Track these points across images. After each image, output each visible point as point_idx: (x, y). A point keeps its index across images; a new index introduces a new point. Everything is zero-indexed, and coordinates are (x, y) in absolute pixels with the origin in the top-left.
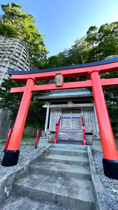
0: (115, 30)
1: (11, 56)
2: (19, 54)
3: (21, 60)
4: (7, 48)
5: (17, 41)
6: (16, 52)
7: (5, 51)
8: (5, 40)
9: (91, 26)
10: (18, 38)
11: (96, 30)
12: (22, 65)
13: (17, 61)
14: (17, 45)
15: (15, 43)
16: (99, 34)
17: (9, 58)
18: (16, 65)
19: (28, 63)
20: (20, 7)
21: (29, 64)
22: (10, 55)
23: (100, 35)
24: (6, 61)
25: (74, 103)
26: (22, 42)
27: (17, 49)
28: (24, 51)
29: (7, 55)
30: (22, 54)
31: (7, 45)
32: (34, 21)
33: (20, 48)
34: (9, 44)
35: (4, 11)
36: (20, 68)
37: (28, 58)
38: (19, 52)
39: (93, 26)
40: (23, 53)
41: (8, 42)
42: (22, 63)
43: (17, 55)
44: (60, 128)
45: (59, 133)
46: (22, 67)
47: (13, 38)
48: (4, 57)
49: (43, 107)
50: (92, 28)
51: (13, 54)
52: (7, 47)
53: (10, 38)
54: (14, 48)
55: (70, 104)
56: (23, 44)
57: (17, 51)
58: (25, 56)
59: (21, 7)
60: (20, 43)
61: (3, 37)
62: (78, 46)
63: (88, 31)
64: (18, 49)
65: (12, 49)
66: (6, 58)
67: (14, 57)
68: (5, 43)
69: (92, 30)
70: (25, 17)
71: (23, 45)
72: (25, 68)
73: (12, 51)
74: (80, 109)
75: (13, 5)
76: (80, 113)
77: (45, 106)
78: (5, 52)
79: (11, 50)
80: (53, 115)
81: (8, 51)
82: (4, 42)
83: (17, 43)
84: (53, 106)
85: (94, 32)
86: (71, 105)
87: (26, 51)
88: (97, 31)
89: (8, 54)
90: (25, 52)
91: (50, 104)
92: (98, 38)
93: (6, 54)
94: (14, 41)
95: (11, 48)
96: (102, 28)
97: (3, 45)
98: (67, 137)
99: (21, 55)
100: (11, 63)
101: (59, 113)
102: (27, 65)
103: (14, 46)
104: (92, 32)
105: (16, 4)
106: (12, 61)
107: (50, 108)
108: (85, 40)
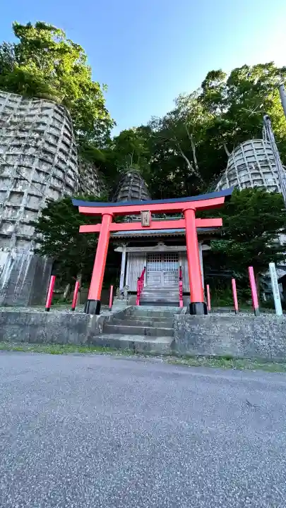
0: (262, 84)
1: (39, 143)
2: (57, 138)
3: (61, 150)
4: (29, 125)
5: (48, 108)
6: (50, 134)
7: (27, 131)
8: (22, 104)
9: (211, 70)
10: (51, 100)
11: (222, 77)
12: (63, 162)
13: (52, 155)
14: (50, 117)
15: (45, 112)
16: (228, 88)
17: (36, 147)
18: (51, 164)
19: (73, 157)
20: (55, 29)
21: (76, 159)
22: (37, 140)
23: (232, 90)
24: (31, 156)
25: (168, 244)
26: (59, 108)
27: (51, 126)
28: (65, 129)
29: (31, 143)
30: (62, 137)
31: (28, 116)
32: (83, 58)
33: (57, 125)
34: (32, 116)
35: (18, 37)
36: (60, 169)
37: (74, 145)
38: (55, 132)
39: (216, 70)
40: (64, 134)
41: (31, 109)
42: (63, 157)
43: (52, 140)
44: (145, 285)
45: (142, 293)
46: (63, 166)
47: (41, 100)
48: (26, 146)
49: (115, 250)
50: (214, 75)
51: (43, 140)
52: (29, 123)
53: (34, 100)
54: (44, 124)
55: (160, 247)
56: (62, 113)
57: (52, 130)
58: (68, 142)
59: (57, 31)
60: (57, 112)
61: (18, 97)
62: (182, 110)
63: (205, 81)
64: (54, 127)
65: (41, 128)
66: (31, 148)
67: (46, 146)
68: (23, 113)
69: (213, 79)
70: (66, 52)
71: (61, 115)
72: (70, 167)
73: (41, 132)
74: (177, 255)
75: (40, 26)
76: (177, 261)
77: (118, 249)
78: (25, 135)
79: (39, 129)
80: (132, 265)
81: (34, 131)
82: (21, 110)
83: (50, 113)
84: (132, 249)
85: (219, 83)
86: (162, 248)
87: (69, 130)
88: (225, 81)
89: (33, 138)
90: (67, 132)
91: (127, 246)
92: (226, 97)
93: (30, 138)
94: (43, 109)
95: (38, 124)
96: (235, 74)
97: (21, 116)
98: (155, 297)
99: (60, 141)
100: (41, 160)
101: (142, 262)
102: (72, 161)
103: (44, 120)
104: (214, 83)
105: (46, 25)
106: (42, 155)
107: (127, 253)
108: (199, 100)
